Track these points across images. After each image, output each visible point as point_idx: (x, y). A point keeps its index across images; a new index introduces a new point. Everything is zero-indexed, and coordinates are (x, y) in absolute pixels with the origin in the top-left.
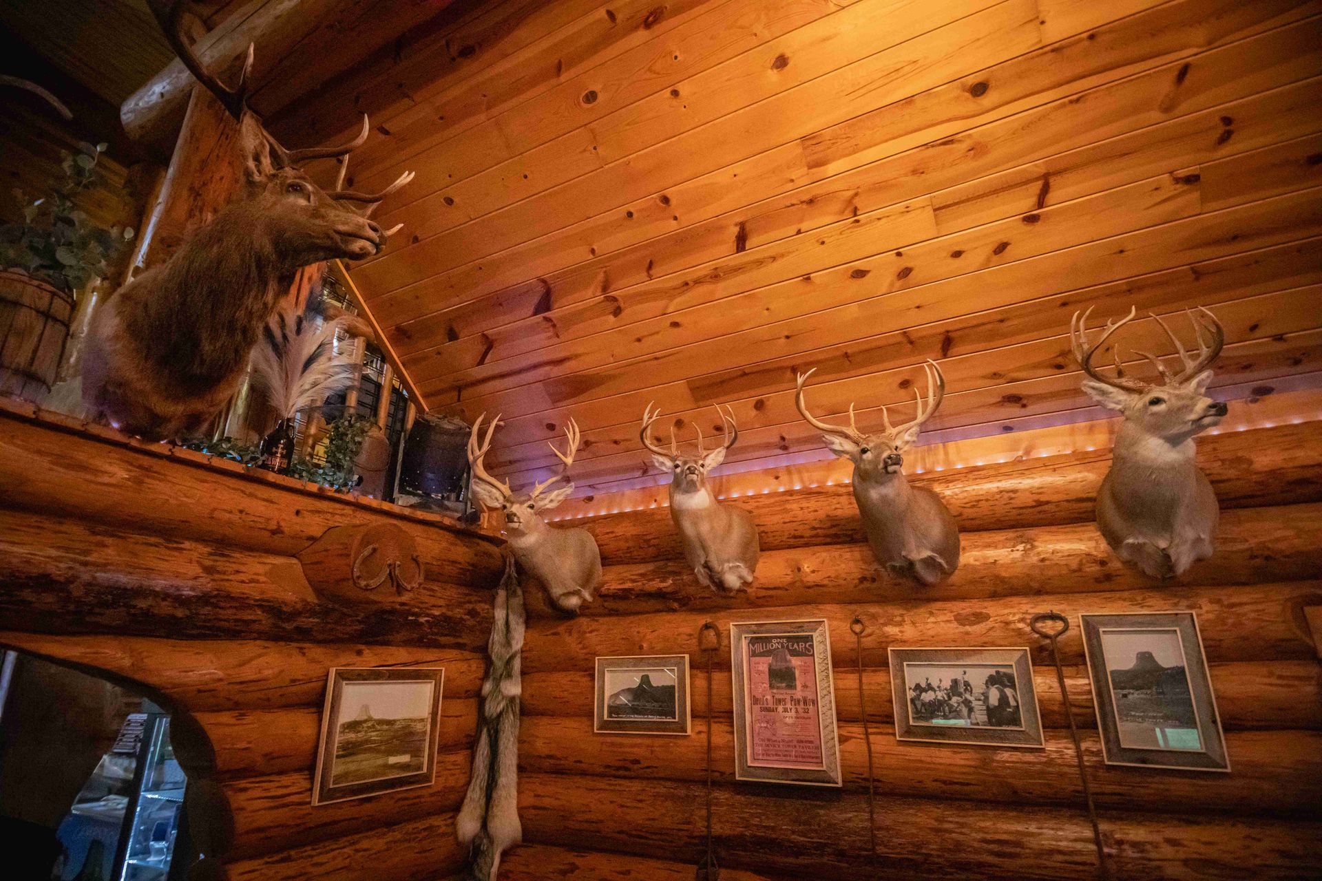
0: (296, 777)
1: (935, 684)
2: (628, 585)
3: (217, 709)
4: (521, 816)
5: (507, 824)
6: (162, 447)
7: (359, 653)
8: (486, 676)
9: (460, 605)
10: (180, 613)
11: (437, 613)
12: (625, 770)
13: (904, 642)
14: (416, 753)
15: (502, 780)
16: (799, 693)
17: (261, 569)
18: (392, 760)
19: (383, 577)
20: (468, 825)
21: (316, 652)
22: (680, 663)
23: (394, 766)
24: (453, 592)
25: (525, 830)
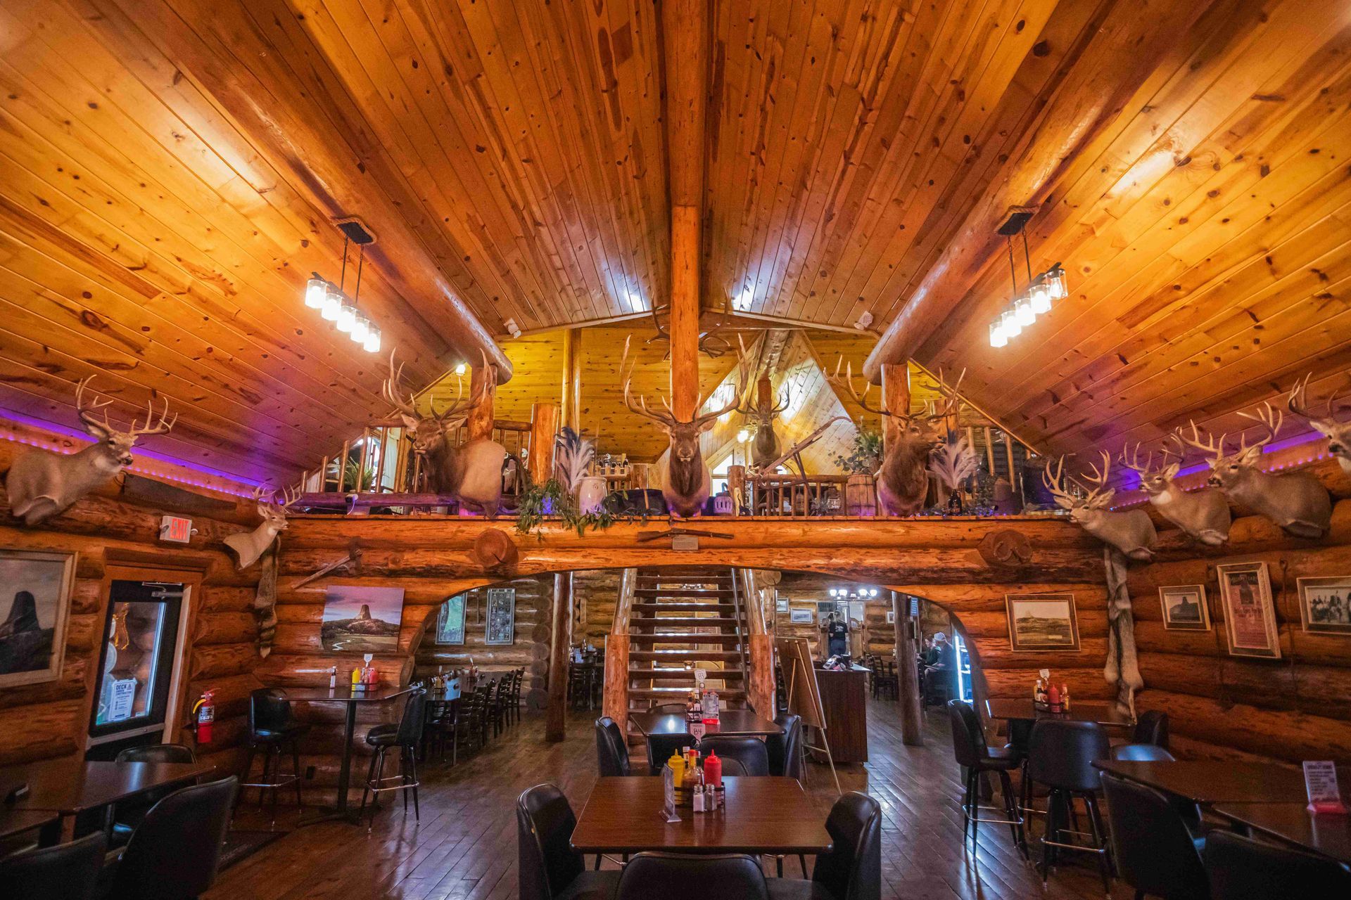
0: (1002, 640)
1: (1323, 599)
2: (1164, 544)
3: (960, 610)
4: (1141, 673)
5: (1132, 675)
6: (911, 518)
7: (1020, 588)
8: (1108, 599)
9: (1077, 560)
10: (935, 576)
11: (1060, 566)
12: (1185, 651)
13: (1307, 574)
14: (1066, 634)
15: (1126, 654)
16: (1255, 607)
17: (961, 556)
18: (1051, 637)
19: (1010, 554)
20: (1110, 674)
21: (998, 588)
22: (1198, 590)
23: (1053, 640)
24: (1071, 553)
25: (1145, 681)
